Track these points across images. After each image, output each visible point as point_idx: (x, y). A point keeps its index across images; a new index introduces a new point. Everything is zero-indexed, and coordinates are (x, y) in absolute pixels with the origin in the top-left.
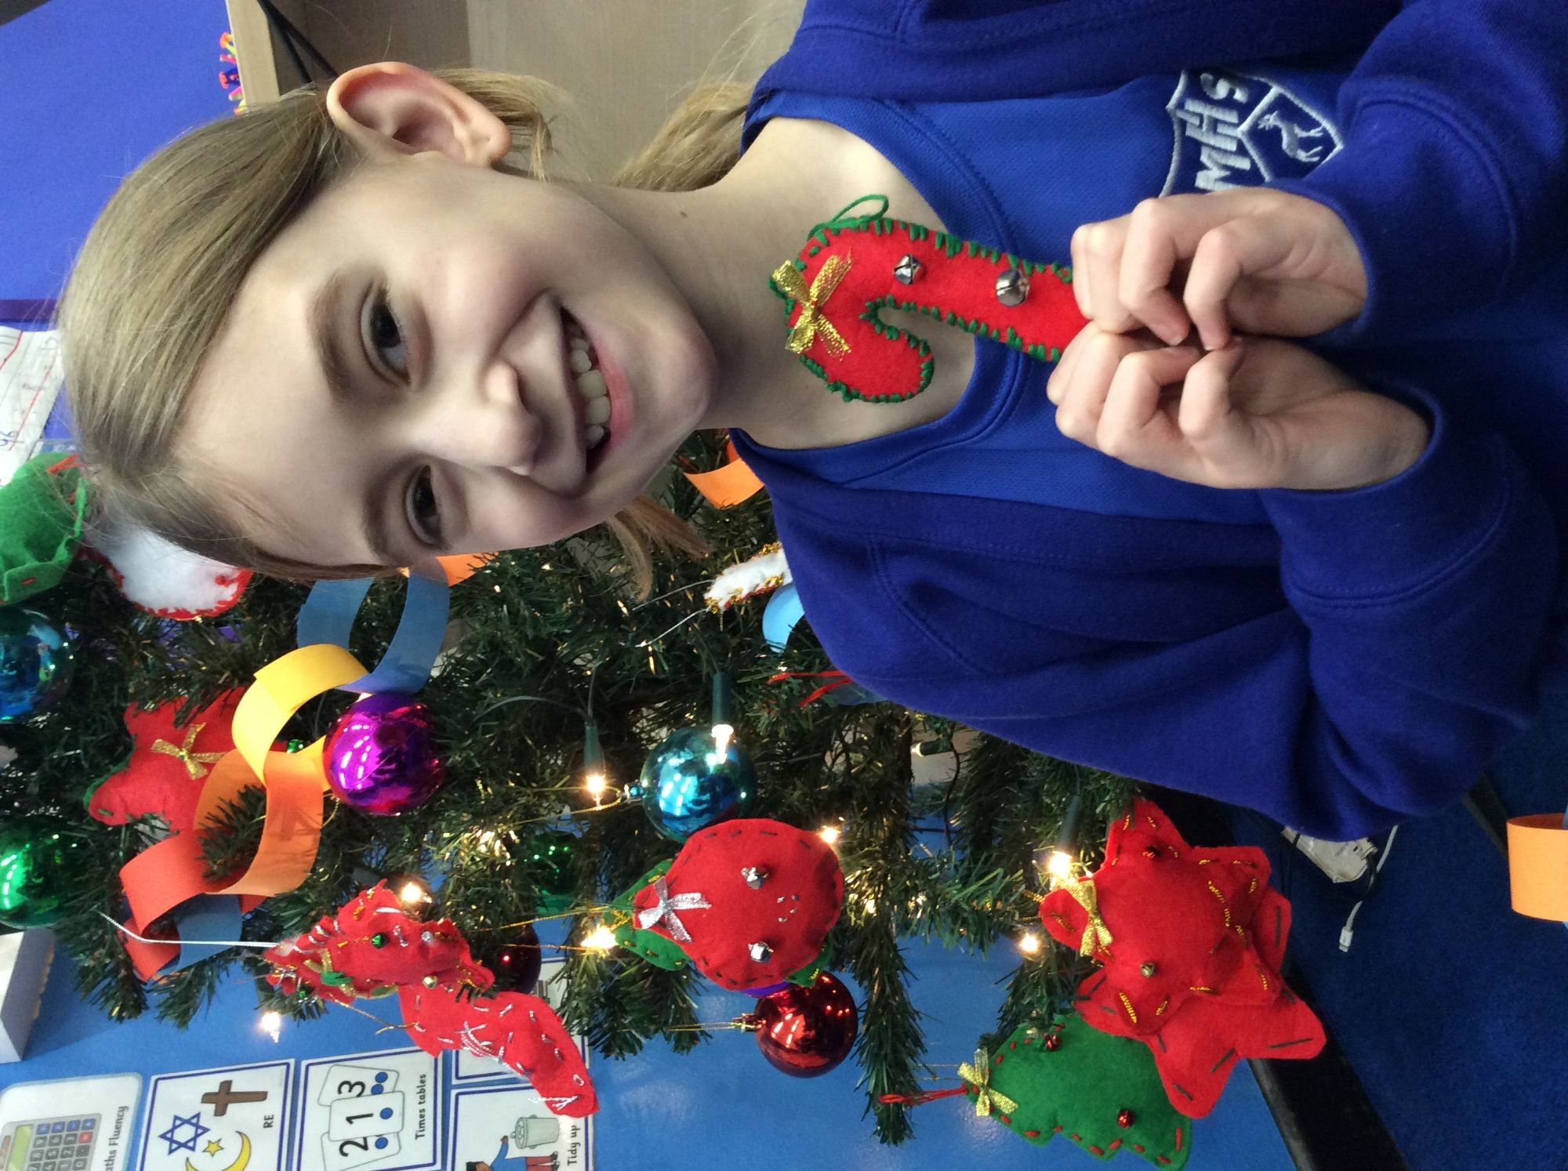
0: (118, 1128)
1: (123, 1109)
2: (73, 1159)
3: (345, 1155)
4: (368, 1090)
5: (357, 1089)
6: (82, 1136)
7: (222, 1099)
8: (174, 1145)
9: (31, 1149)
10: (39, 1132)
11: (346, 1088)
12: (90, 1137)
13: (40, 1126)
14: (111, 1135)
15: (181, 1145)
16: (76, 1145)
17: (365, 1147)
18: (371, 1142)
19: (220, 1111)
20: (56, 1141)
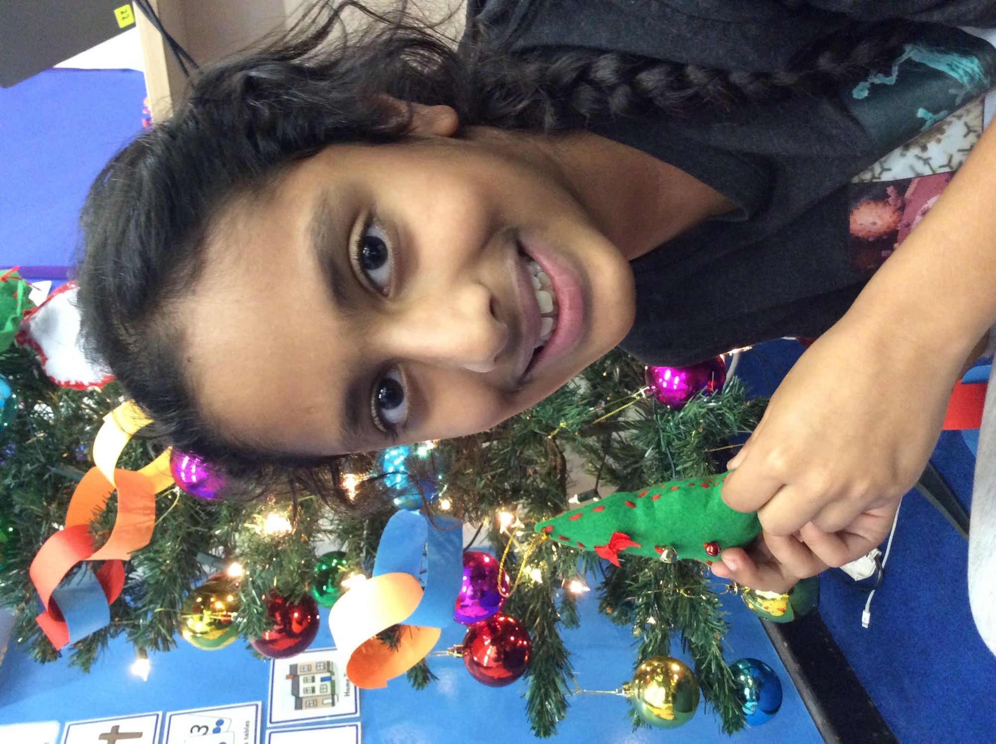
4: (210, 731)
5: (204, 730)
7: (113, 737)
11: (196, 729)
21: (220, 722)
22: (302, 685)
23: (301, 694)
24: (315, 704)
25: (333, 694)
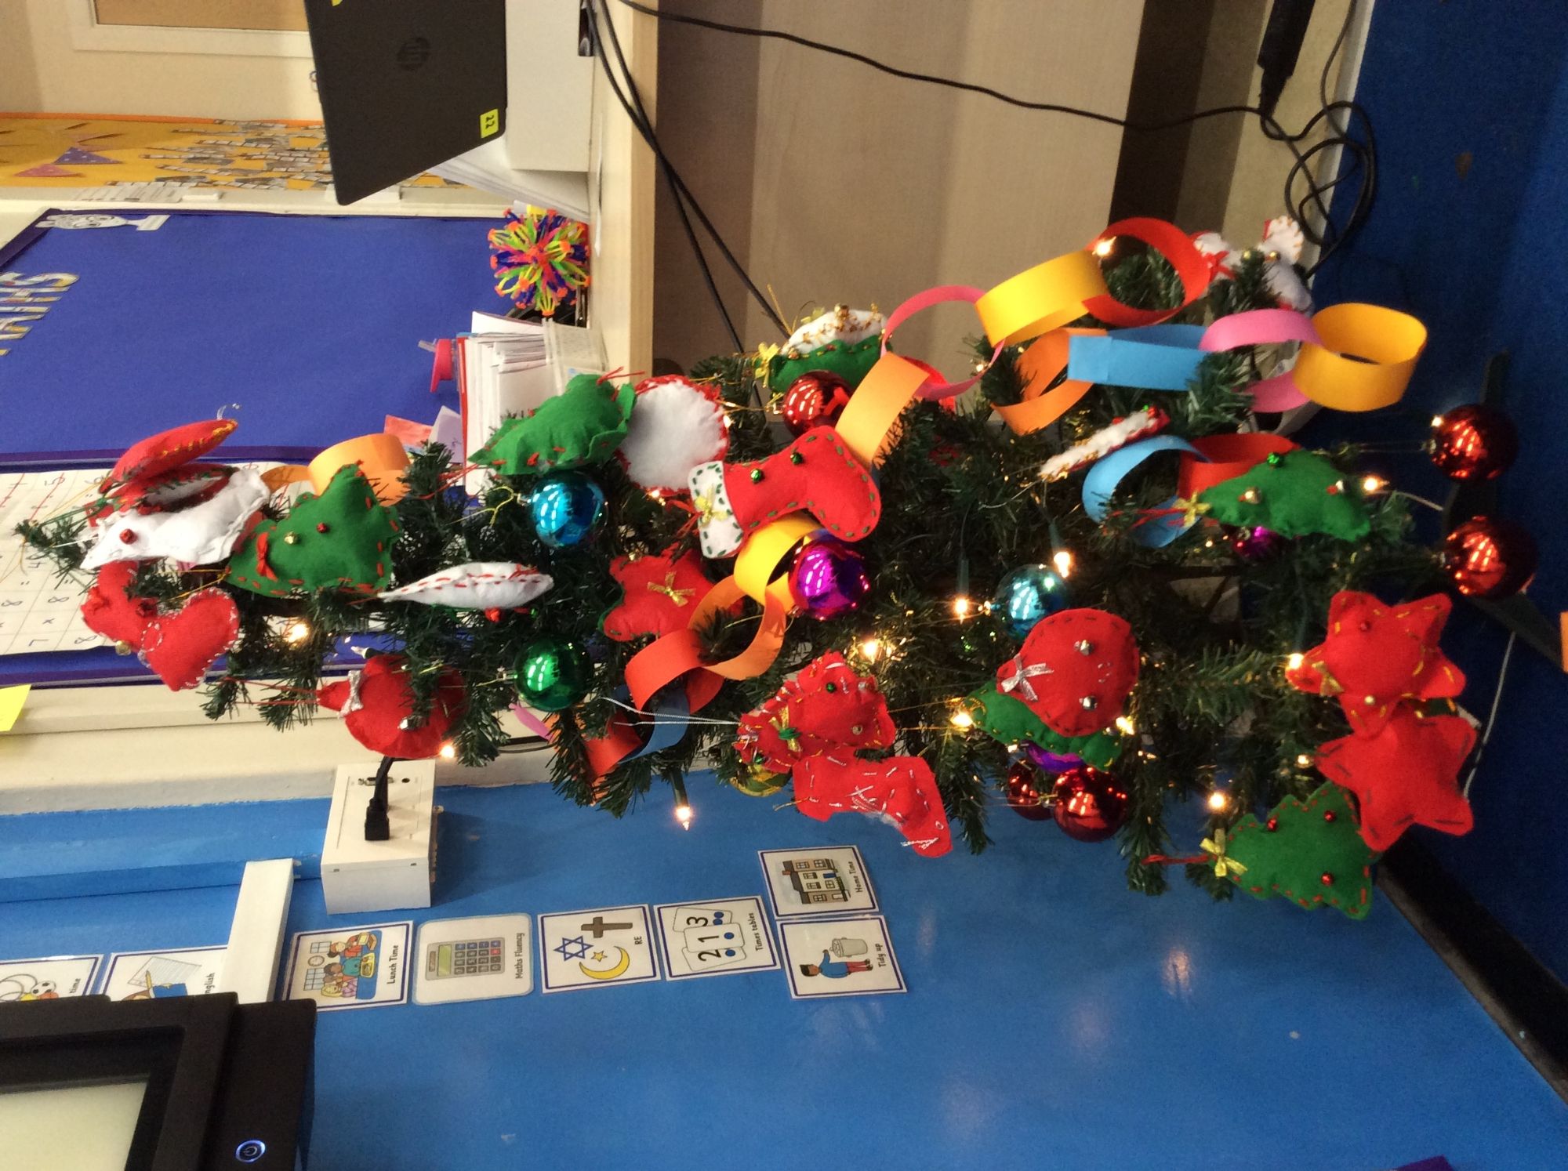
0: (519, 945)
1: (520, 935)
2: (489, 964)
3: (704, 960)
4: (710, 922)
5: (702, 922)
6: (492, 950)
7: (598, 928)
8: (567, 956)
9: (454, 959)
10: (456, 949)
11: (692, 922)
12: (499, 952)
13: (457, 945)
14: (516, 950)
15: (572, 955)
16: (490, 956)
17: (718, 955)
18: (722, 953)
19: (598, 934)
20: (472, 954)
21: (719, 916)
22: (804, 882)
23: (806, 889)
24: (823, 898)
25: (842, 889)
